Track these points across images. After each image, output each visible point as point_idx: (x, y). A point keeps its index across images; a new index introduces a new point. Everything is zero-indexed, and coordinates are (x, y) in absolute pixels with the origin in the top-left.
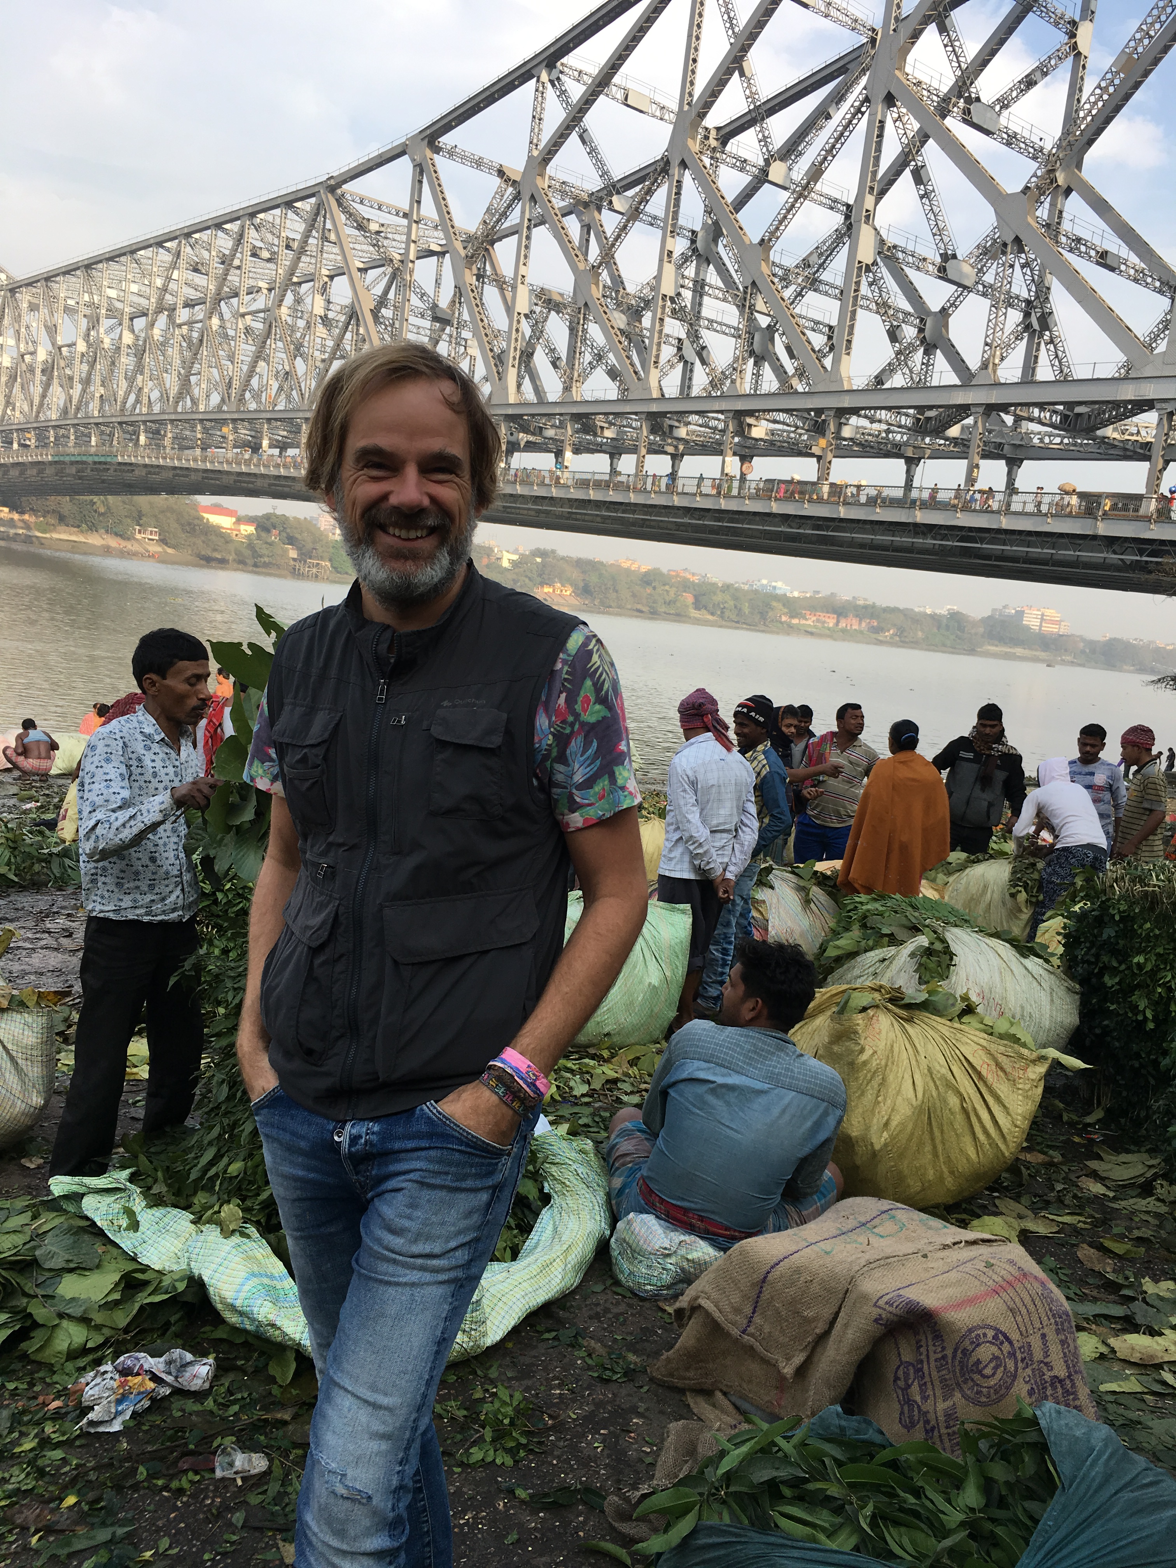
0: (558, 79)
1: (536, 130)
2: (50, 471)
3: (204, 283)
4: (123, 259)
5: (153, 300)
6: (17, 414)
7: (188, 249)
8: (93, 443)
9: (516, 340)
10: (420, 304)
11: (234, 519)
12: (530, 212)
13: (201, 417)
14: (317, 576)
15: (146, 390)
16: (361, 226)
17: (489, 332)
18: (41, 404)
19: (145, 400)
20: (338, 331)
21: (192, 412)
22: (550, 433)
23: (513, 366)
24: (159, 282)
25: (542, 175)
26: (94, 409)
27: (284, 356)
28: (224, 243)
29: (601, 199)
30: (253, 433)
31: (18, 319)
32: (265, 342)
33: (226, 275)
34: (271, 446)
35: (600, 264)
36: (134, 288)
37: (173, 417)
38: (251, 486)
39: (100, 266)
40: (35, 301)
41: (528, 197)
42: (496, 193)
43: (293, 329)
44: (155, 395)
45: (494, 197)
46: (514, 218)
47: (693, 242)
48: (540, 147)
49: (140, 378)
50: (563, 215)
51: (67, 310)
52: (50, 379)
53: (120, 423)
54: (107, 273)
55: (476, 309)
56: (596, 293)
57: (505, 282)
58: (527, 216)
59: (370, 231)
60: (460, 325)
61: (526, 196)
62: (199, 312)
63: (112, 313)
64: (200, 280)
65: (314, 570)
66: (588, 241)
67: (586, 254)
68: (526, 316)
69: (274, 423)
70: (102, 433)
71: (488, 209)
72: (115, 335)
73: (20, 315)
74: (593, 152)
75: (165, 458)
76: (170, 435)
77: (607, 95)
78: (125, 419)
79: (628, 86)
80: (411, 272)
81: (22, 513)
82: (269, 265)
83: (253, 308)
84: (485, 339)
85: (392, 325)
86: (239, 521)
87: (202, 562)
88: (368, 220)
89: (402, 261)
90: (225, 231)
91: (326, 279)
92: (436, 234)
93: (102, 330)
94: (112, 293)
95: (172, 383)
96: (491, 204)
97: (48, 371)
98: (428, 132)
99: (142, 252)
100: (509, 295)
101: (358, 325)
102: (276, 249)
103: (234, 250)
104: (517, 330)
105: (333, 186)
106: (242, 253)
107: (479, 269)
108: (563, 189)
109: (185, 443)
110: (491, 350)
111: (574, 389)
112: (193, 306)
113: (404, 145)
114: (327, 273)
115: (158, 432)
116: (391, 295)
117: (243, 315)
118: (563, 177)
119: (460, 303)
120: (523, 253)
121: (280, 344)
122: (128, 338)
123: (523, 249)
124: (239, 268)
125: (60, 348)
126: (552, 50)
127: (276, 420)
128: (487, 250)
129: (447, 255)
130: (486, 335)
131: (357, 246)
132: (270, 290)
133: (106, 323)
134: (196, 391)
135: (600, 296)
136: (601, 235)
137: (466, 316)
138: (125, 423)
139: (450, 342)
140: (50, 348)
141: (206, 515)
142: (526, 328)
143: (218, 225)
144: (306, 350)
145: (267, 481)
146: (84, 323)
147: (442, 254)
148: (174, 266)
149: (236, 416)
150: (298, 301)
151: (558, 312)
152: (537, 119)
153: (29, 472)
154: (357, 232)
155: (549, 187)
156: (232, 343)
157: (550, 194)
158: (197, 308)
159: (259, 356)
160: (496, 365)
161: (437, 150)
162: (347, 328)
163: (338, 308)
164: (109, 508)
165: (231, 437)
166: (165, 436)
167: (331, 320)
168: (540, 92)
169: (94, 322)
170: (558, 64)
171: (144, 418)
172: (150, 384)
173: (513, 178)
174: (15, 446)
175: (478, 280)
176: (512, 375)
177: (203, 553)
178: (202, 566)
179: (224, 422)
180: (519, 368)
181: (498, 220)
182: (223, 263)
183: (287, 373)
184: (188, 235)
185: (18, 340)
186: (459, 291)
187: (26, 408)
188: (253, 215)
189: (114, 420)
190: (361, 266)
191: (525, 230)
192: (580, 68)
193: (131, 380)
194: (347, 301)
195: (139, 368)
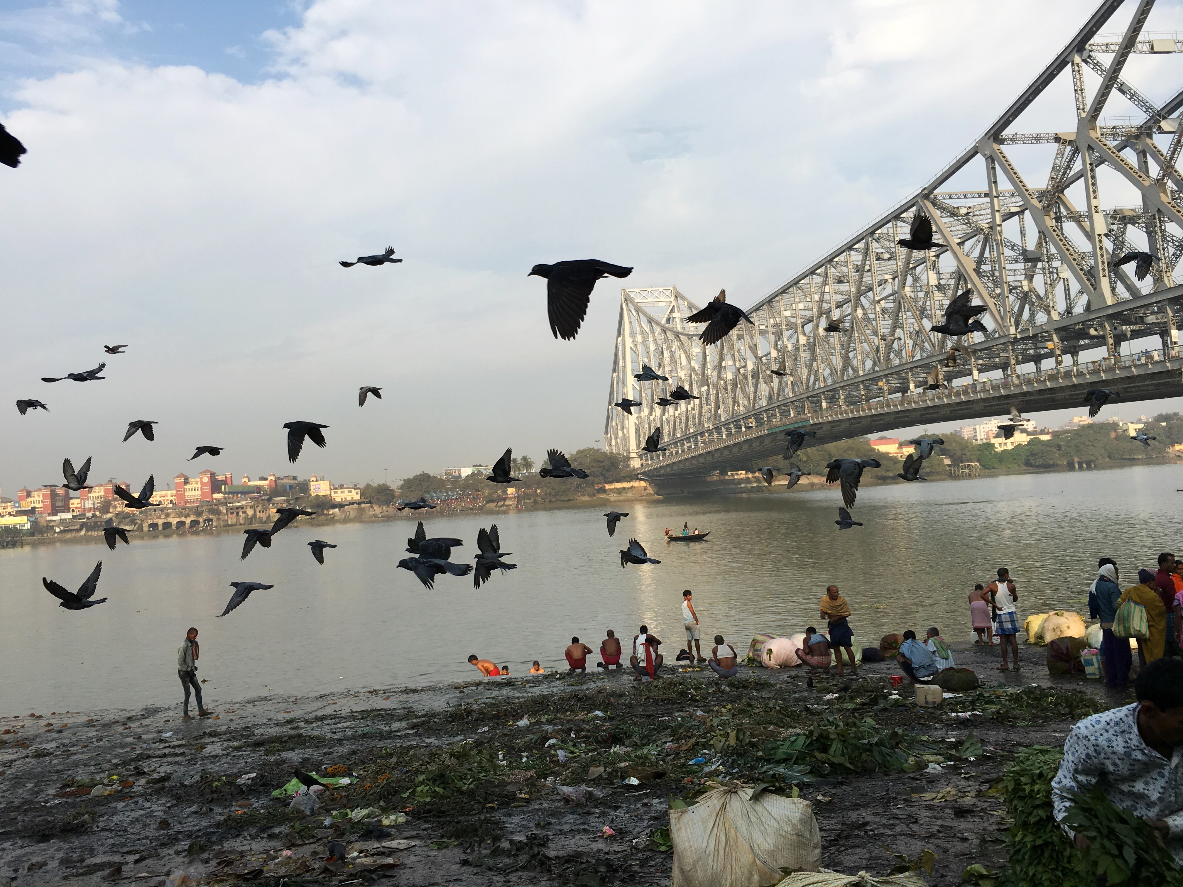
0: (1090, 57)
1: (1080, 99)
2: (767, 441)
3: (847, 288)
4: (791, 290)
5: (815, 310)
6: (741, 408)
7: (833, 270)
8: (792, 415)
9: (1102, 256)
10: (1012, 253)
11: (897, 445)
12: (1090, 158)
13: (861, 379)
14: (970, 475)
15: (821, 371)
16: (953, 213)
17: (1076, 256)
18: (755, 397)
19: (821, 378)
20: (951, 292)
21: (855, 377)
22: (1151, 319)
23: (1104, 276)
24: (817, 297)
25: (1094, 128)
26: (789, 392)
27: (913, 321)
28: (856, 257)
29: (1150, 128)
30: (901, 381)
31: (732, 347)
32: (898, 316)
33: (862, 278)
34: (916, 387)
35: (1164, 176)
36: (801, 306)
37: (842, 384)
38: (907, 419)
39: (777, 298)
40: (740, 333)
41: (1085, 149)
42: (1057, 154)
43: (916, 299)
44: (827, 372)
45: (1056, 158)
46: (1077, 166)
48: (1087, 109)
49: (815, 364)
50: (1119, 151)
51: (762, 333)
52: (758, 379)
53: (807, 398)
54: (781, 303)
55: (1061, 243)
56: (1165, 199)
57: (1080, 216)
58: (1088, 161)
59: (961, 215)
60: (1050, 259)
61: (1084, 148)
62: (847, 309)
63: (790, 326)
64: (844, 287)
65: (967, 471)
66: (1146, 162)
67: (1147, 172)
68: (1106, 235)
69: (915, 370)
70: (797, 407)
71: (1053, 168)
72: (794, 340)
73: (733, 345)
74: (1133, 97)
75: (842, 414)
76: (842, 397)
77: (1135, 52)
78: (811, 394)
79: (1151, 39)
80: (1000, 233)
81: (753, 472)
82: (890, 262)
83: (885, 294)
84: (1074, 263)
85: (993, 275)
86: (901, 445)
87: (880, 481)
88: (958, 208)
89: (991, 228)
90: (856, 250)
91: (934, 259)
92: (1013, 200)
93: (785, 340)
94: (788, 314)
95: (837, 361)
96: (1055, 164)
97: (755, 375)
98: (992, 132)
99: (802, 282)
100: (1087, 224)
101: (966, 283)
102: (893, 250)
103: (864, 260)
104: (1101, 248)
105: (927, 194)
106: (870, 260)
107: (1056, 213)
108: (1114, 132)
109: (853, 400)
110: (1082, 270)
111: (1166, 279)
112: (842, 306)
113: (975, 147)
114: (934, 254)
115: (833, 397)
116: (987, 254)
117: (878, 302)
118: (1112, 124)
119: (1046, 243)
120: (1091, 190)
121: (909, 314)
122: (803, 340)
123: (1091, 187)
124: (869, 271)
125: (761, 358)
126: (1079, 39)
127: (917, 367)
128: (1059, 197)
129: (1027, 212)
130: (1074, 260)
131: (953, 229)
132: (894, 279)
133: (786, 334)
134: (855, 363)
135: (1170, 200)
136: (1157, 154)
137: (1053, 250)
138: (811, 396)
139: (1044, 273)
140: (755, 360)
141: (876, 447)
142: (1108, 245)
143: (850, 247)
144: (929, 312)
145: (919, 413)
146: (772, 338)
147: (1022, 212)
148: (825, 284)
149: (887, 372)
150: (916, 279)
151: (1134, 224)
152: (1079, 90)
153: (754, 444)
154: (951, 219)
155: (1102, 135)
156: (874, 323)
157: (1104, 140)
158: (845, 306)
159: (896, 325)
160: (1088, 280)
161: (1002, 142)
162: (958, 287)
163: (948, 276)
164: (809, 457)
165: (886, 388)
166: (839, 398)
167: (943, 286)
168: (1076, 72)
169: (779, 335)
170: (1087, 46)
171: (822, 390)
172: (823, 365)
173: (1068, 139)
174: (743, 429)
175: (1057, 222)
176: (1105, 284)
177: (879, 474)
178: (881, 485)
179: (879, 379)
180: (1110, 276)
181: (1064, 174)
182: (857, 271)
183: (918, 332)
184: (831, 261)
185: (734, 361)
186: (1043, 234)
187: (746, 403)
188: (873, 233)
189: (803, 396)
190: (959, 241)
191: (1089, 172)
192: (1105, 42)
193: (810, 367)
194: (953, 269)
195: (814, 358)
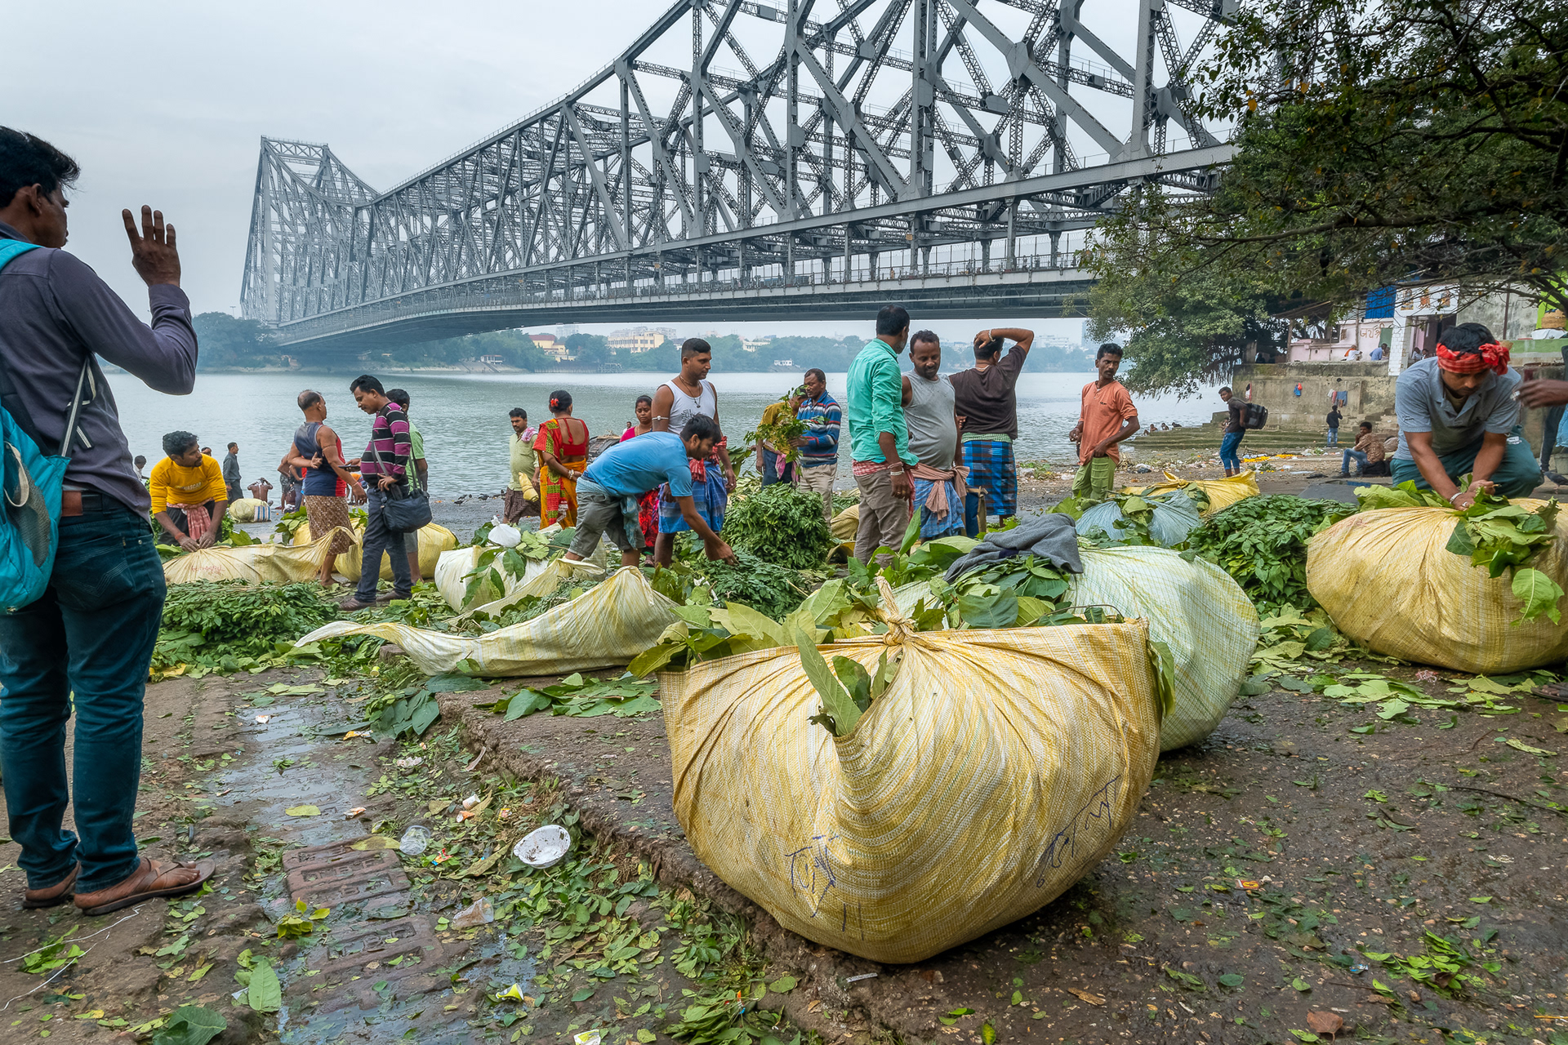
0: (708, 5)
1: (698, 43)
4: (443, 173)
9: (700, 192)
11: (553, 342)
25: (705, 73)
42: (677, 90)
45: (676, 93)
47: (820, 106)
48: (702, 54)
50: (728, 102)
68: (706, 174)
71: (673, 101)
74: (740, 53)
84: (680, 194)
86: (556, 342)
88: (599, 122)
90: (506, 144)
96: (675, 98)
98: (626, 56)
104: (700, 185)
105: (571, 102)
108: (723, 81)
113: (612, 67)
118: (720, 73)
130: (681, 191)
143: (500, 141)
152: (697, 35)
155: (711, 82)
161: (636, 67)
167: (580, 195)
168: (697, 17)
173: (686, 77)
184: (482, 151)
188: (522, 130)
